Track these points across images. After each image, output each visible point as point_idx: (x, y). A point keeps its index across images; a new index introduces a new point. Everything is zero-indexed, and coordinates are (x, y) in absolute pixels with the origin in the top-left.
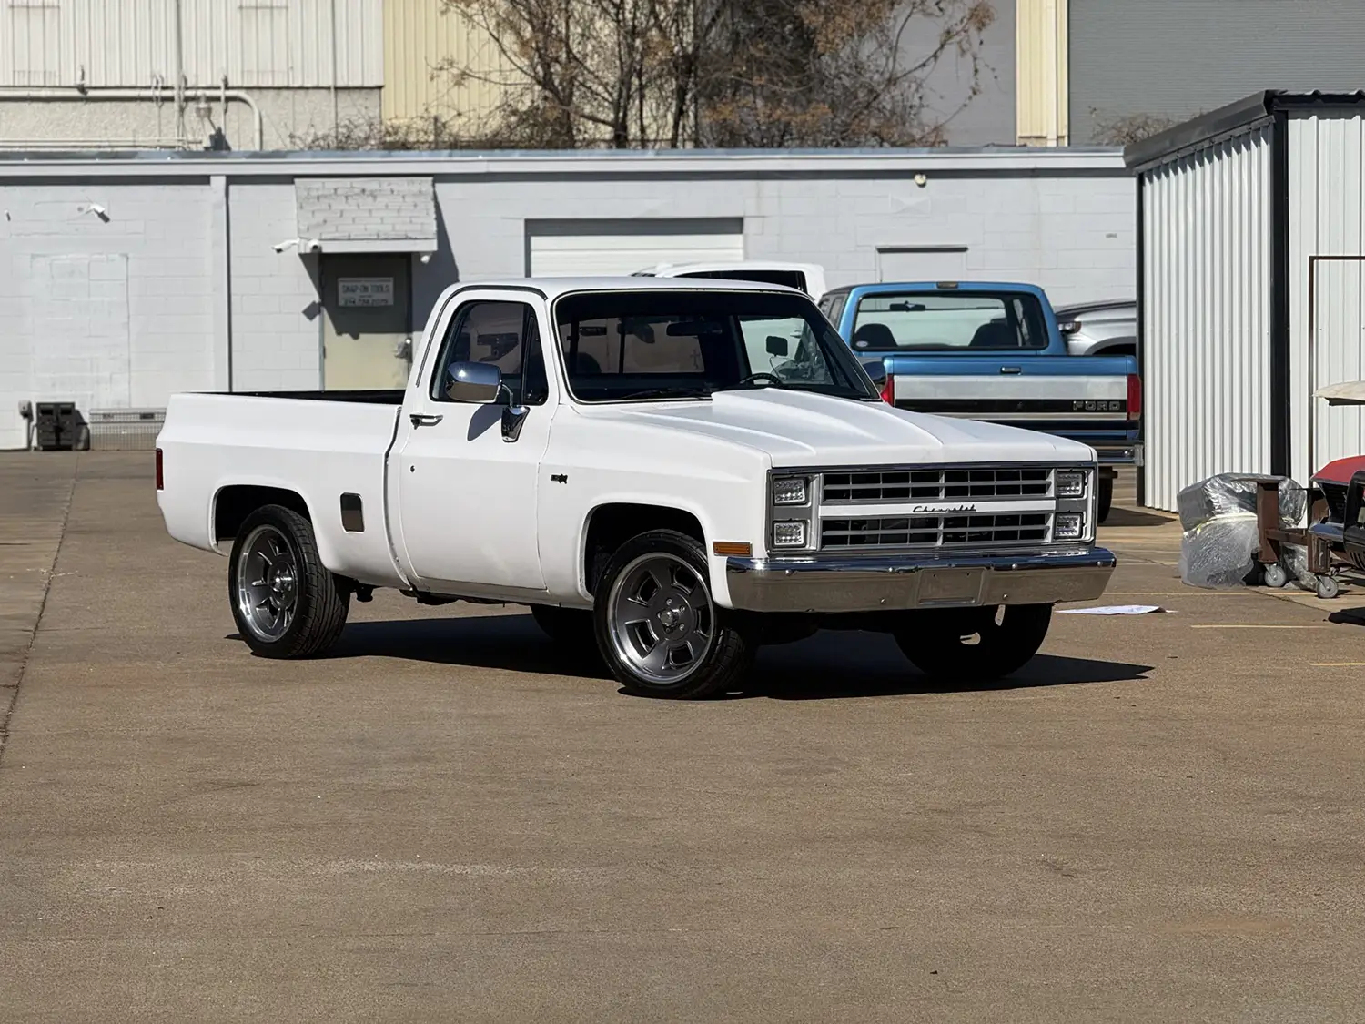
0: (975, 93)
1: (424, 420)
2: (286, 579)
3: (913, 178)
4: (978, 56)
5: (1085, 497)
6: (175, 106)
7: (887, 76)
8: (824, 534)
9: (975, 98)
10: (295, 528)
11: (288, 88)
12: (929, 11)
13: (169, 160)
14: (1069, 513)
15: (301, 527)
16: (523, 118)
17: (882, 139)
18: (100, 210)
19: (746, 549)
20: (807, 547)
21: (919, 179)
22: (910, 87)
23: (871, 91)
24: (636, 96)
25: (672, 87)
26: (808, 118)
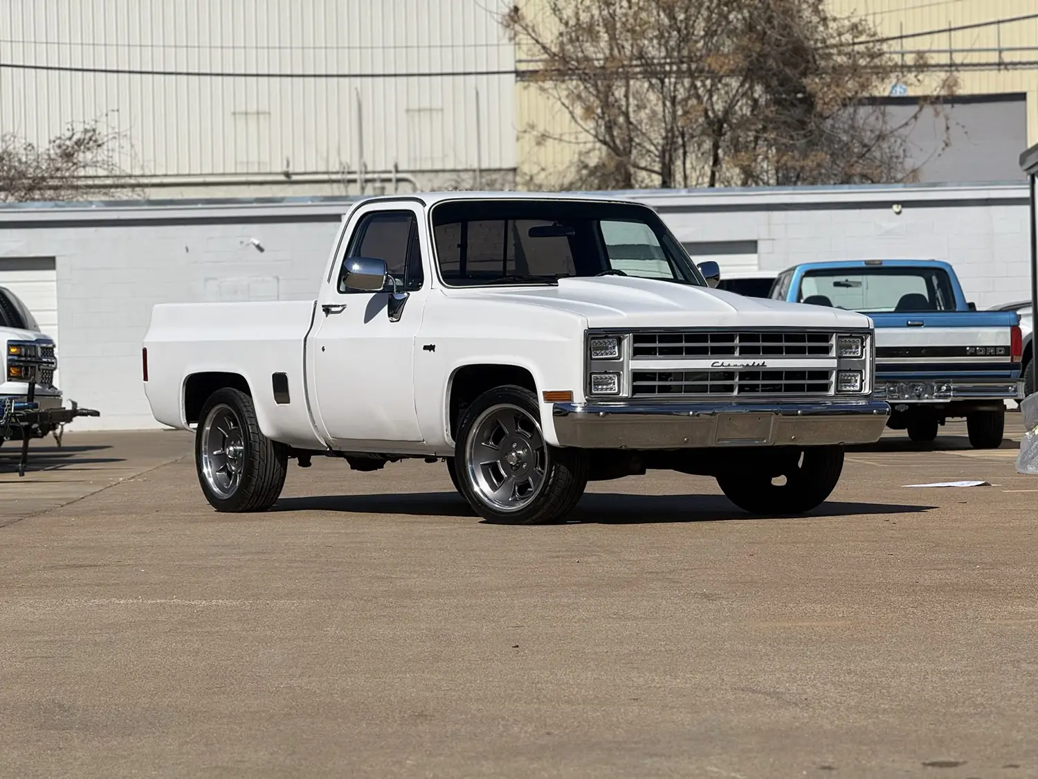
0: (947, 145)
1: (333, 309)
2: (238, 448)
3: (891, 207)
4: (950, 116)
5: (864, 358)
6: (358, 185)
7: (877, 133)
8: (635, 384)
9: (947, 149)
10: (242, 405)
12: (909, 82)
13: (310, 203)
14: (850, 371)
15: (247, 404)
16: (593, 172)
17: (866, 178)
18: (257, 242)
19: (568, 395)
20: (621, 394)
21: (896, 208)
22: (896, 141)
23: (865, 146)
24: (681, 151)
25: (708, 145)
26: (809, 163)
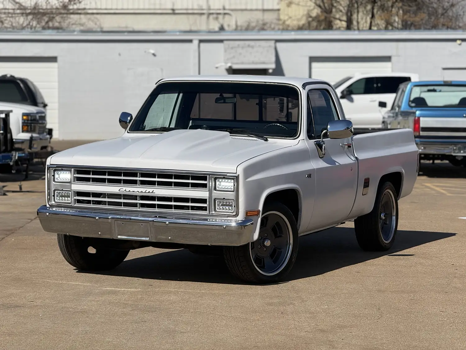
3: (456, 41)
6: (205, 16)
7: (450, 3)
11: (246, 10)
13: (178, 34)
16: (314, 19)
17: (449, 28)
18: (153, 52)
21: (459, 42)
22: (459, 7)
23: (444, 9)
24: (356, 11)
25: (369, 7)
26: (417, 19)
